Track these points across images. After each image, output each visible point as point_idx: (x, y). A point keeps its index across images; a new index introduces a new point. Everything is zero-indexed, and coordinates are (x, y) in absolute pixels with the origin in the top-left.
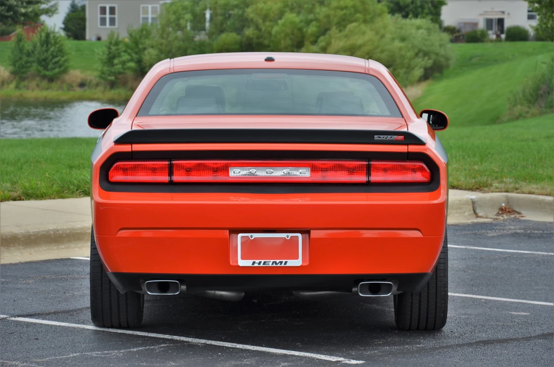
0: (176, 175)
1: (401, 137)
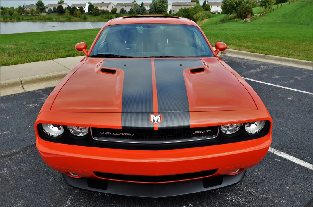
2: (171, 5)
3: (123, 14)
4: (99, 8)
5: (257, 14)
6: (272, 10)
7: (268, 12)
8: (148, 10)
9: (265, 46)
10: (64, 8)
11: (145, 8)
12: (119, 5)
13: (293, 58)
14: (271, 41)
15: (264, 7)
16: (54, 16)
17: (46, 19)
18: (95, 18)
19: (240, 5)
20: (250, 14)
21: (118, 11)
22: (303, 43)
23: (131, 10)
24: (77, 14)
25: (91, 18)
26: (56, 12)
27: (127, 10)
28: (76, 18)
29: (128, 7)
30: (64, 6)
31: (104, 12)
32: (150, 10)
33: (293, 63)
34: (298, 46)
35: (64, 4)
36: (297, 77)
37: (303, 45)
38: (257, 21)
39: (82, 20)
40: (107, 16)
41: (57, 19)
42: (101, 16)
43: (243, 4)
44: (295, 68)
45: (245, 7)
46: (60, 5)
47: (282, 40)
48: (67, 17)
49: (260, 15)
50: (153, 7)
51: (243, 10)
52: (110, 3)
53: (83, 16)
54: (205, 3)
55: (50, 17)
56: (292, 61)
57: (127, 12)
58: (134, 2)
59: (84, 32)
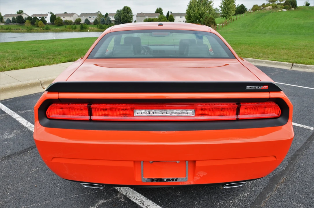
0: (94, 116)
1: (266, 87)
2: (135, 16)
3: (87, 24)
4: (62, 18)
5: (219, 24)
6: (232, 21)
7: (229, 22)
8: (113, 21)
9: (239, 51)
10: (24, 18)
11: (110, 19)
12: (82, 15)
13: (264, 59)
14: (243, 47)
15: (225, 17)
16: (13, 26)
17: (4, 30)
18: (58, 28)
19: (204, 16)
20: (214, 24)
21: (83, 22)
22: (269, 48)
23: (96, 20)
24: (39, 24)
25: (54, 29)
26: (16, 23)
27: (92, 20)
28: (38, 29)
29: (92, 17)
30: (24, 16)
31: (67, 23)
32: (115, 20)
33: (265, 63)
34: (265, 51)
35: (24, 14)
36: (271, 74)
37: (269, 49)
38: (220, 30)
39: (44, 30)
40: (71, 26)
41: (17, 30)
42: (64, 26)
43: (206, 15)
44: (267, 67)
45: (209, 18)
46: (19, 15)
47: (251, 46)
48: (27, 28)
49: (222, 25)
50: (118, 17)
51: (207, 20)
52: (73, 14)
53: (46, 26)
54: (169, 14)
55: (9, 27)
56: (263, 62)
57: (92, 22)
58: (98, 13)
59: (55, 41)
